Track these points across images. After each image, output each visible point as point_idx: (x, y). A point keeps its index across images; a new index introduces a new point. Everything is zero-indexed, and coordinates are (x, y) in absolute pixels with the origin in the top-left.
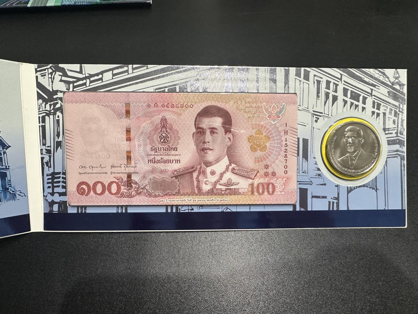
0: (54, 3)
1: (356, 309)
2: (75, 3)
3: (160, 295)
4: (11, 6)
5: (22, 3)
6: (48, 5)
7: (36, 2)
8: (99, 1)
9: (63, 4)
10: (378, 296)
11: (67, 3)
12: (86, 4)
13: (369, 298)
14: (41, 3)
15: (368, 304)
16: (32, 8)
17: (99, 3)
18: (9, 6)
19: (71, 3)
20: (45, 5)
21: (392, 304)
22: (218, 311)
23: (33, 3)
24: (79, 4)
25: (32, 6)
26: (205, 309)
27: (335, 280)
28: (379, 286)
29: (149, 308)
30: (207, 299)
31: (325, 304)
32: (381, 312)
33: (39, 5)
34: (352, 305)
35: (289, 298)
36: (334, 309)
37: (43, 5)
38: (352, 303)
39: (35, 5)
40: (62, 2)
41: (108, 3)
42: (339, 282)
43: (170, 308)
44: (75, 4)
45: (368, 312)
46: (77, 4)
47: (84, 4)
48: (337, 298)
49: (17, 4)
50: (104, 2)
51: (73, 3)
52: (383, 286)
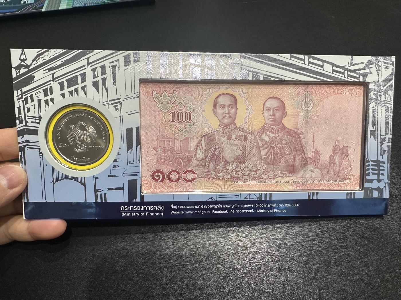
0: (66, 6)
1: (355, 282)
2: (85, 4)
3: (174, 271)
4: (28, 12)
5: (37, 8)
6: (61, 8)
7: (50, 6)
8: (106, 1)
9: (74, 6)
10: (376, 270)
11: (78, 5)
12: (94, 4)
13: (367, 272)
14: (55, 7)
15: (366, 277)
16: (46, 12)
17: (107, 3)
18: (26, 12)
19: (81, 5)
20: (58, 9)
21: (389, 277)
22: (227, 284)
23: (47, 8)
24: (89, 5)
25: (46, 10)
26: (215, 283)
27: (335, 255)
28: (377, 261)
29: (165, 283)
30: (217, 275)
31: (326, 277)
32: (379, 284)
33: (52, 9)
34: (351, 278)
35: (291, 273)
36: (334, 282)
37: (56, 9)
38: (351, 276)
39: (49, 10)
40: (73, 4)
41: (115, 2)
42: (338, 257)
43: (184, 283)
44: (85, 6)
45: (366, 284)
46: (87, 5)
47: (93, 4)
48: (337, 272)
49: (33, 9)
50: (111, 2)
51: (83, 5)
52: (381, 260)
